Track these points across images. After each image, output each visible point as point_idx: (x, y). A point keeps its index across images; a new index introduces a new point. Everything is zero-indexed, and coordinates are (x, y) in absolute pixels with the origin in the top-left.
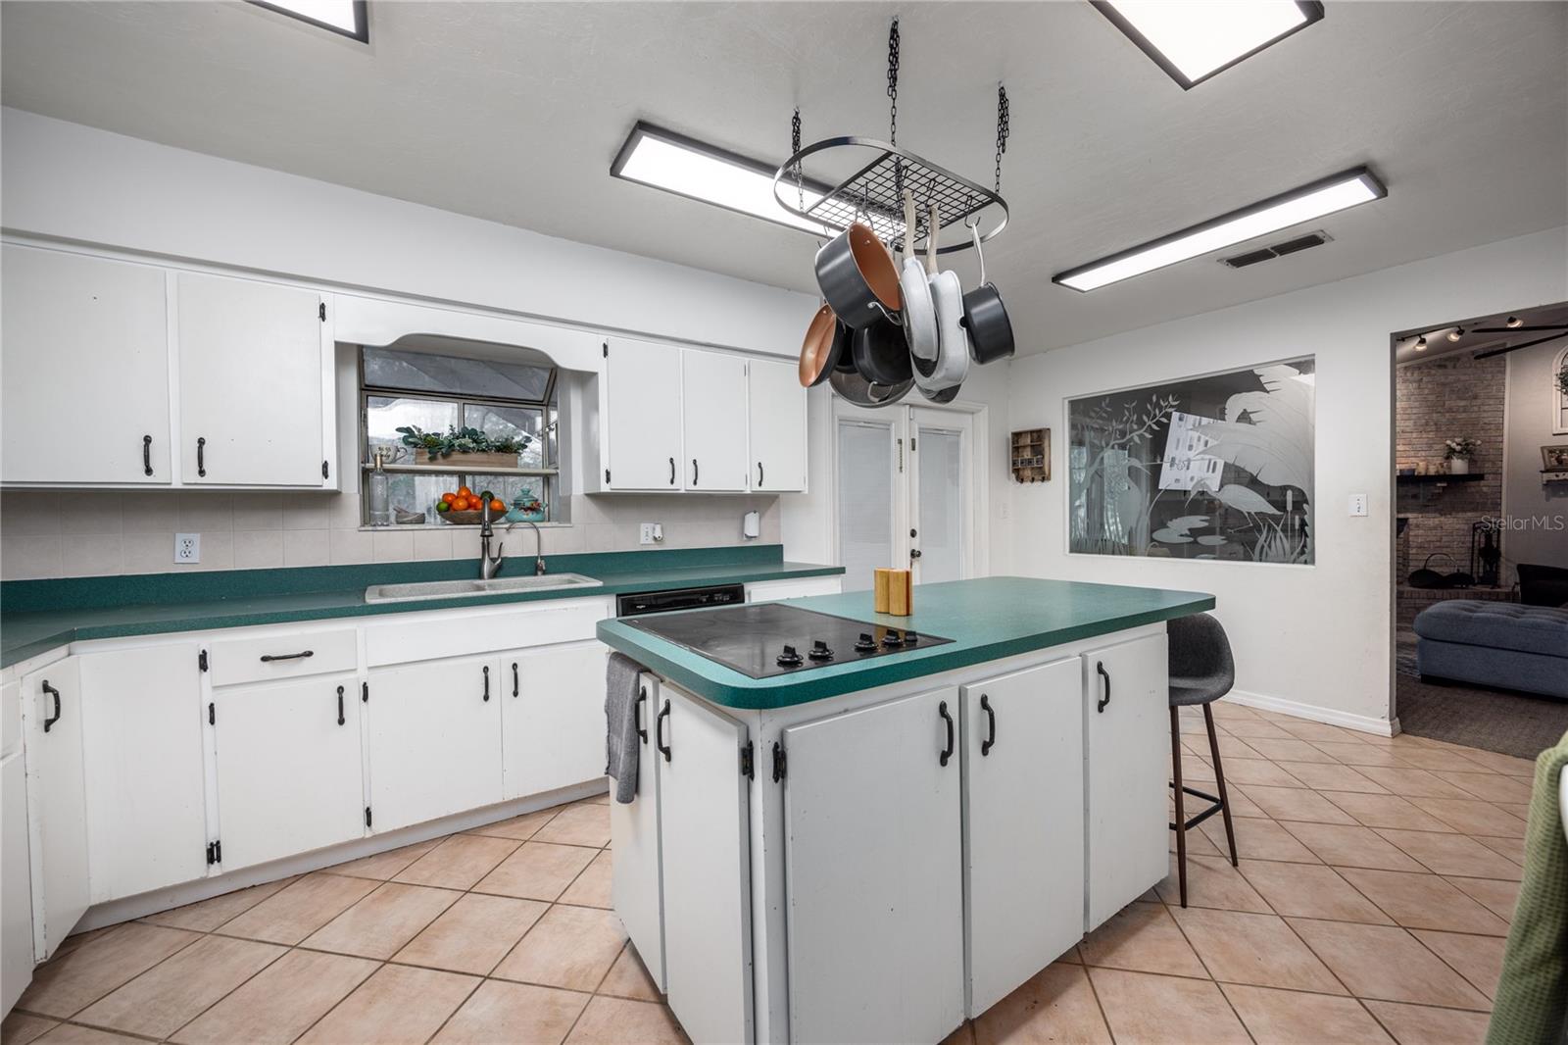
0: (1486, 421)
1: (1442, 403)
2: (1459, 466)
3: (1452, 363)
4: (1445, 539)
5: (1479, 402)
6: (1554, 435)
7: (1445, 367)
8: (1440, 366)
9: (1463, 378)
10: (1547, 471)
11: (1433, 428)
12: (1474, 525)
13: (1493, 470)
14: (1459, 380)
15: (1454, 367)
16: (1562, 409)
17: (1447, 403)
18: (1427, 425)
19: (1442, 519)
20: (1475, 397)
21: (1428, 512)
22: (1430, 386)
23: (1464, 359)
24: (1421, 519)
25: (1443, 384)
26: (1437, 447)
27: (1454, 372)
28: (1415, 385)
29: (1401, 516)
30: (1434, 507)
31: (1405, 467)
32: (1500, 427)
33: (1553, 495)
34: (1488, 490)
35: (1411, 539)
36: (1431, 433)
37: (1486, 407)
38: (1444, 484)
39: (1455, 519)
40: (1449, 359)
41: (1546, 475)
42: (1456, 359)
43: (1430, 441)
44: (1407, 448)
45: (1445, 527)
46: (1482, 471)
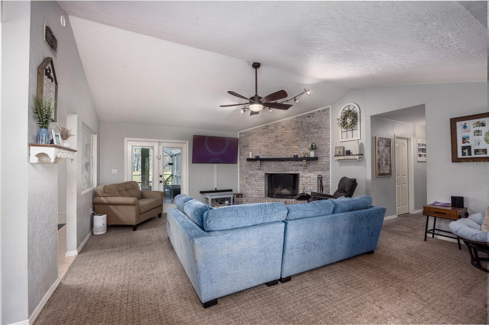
0: (324, 137)
1: (309, 130)
2: (312, 154)
3: (312, 115)
4: (311, 181)
5: (321, 130)
6: (341, 142)
7: (310, 117)
8: (308, 116)
9: (316, 121)
12: (318, 176)
13: (327, 156)
14: (314, 122)
16: (342, 132)
17: (311, 130)
18: (304, 138)
19: (310, 174)
20: (320, 128)
21: (305, 171)
22: (305, 124)
23: (316, 114)
24: (303, 174)
25: (309, 123)
26: (308, 147)
27: (313, 118)
28: (300, 123)
29: (297, 173)
30: (307, 170)
31: (297, 154)
32: (329, 139)
33: (341, 165)
34: (324, 163)
35: (300, 181)
36: (306, 141)
37: (324, 131)
38: (305, 161)
39: (313, 174)
40: (311, 114)
41: (336, 157)
42: (313, 114)
43: (306, 145)
44: (298, 147)
45: (311, 177)
46: (321, 156)
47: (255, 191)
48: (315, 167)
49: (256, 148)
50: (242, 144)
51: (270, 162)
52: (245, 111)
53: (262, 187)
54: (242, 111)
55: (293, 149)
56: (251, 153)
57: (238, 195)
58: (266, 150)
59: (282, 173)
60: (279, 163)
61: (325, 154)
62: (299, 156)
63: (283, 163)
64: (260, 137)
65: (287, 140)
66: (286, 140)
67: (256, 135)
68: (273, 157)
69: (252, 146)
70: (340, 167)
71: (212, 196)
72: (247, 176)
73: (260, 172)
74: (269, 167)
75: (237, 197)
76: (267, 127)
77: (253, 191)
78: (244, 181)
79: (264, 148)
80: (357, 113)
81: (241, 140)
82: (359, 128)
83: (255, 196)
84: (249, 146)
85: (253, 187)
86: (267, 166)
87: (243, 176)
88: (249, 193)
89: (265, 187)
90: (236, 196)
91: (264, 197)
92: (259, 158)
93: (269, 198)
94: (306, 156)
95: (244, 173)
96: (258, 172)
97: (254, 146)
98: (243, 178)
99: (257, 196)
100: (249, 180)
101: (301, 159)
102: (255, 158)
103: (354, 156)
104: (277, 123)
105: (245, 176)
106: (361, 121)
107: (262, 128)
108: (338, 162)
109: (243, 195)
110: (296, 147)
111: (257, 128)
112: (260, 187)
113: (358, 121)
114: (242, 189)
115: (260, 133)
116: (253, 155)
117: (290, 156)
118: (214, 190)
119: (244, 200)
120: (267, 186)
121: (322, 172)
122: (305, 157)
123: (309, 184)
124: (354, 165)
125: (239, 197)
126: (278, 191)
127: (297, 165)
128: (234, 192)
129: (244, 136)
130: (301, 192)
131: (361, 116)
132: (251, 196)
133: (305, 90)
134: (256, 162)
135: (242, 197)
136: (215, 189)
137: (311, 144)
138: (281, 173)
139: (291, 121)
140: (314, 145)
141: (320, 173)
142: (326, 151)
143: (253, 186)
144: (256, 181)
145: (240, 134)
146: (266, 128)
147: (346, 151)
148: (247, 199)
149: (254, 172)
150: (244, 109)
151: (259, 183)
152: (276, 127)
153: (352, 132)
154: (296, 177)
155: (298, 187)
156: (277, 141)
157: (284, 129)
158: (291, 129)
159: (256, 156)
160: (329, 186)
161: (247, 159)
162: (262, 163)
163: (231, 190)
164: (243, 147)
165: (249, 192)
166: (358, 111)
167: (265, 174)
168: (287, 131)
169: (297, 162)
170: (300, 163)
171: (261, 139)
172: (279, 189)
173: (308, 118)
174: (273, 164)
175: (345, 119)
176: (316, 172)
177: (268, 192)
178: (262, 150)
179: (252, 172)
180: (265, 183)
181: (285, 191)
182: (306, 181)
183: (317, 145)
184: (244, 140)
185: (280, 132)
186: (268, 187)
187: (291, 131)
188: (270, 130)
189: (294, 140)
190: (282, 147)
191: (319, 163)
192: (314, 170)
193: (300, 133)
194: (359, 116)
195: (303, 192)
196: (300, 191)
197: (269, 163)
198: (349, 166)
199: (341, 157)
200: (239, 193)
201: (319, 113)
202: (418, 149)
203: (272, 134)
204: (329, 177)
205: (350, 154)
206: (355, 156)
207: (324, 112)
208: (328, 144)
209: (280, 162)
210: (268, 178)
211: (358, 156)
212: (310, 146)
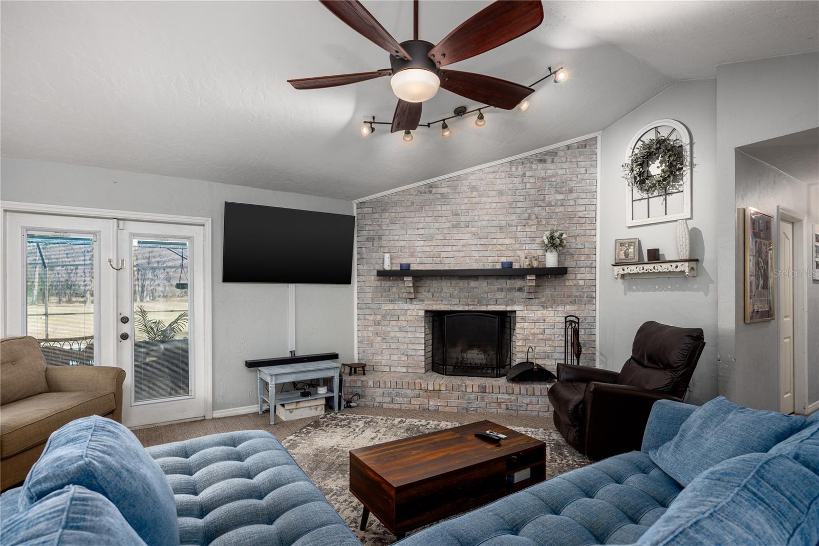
0: (581, 214)
1: (542, 197)
2: (551, 260)
4: (547, 331)
5: (574, 196)
6: (629, 227)
7: (545, 161)
8: (540, 161)
9: (560, 172)
10: (616, 264)
11: (535, 221)
12: (566, 318)
13: (588, 264)
14: (557, 175)
15: (553, 162)
16: (633, 201)
17: (547, 197)
18: (529, 219)
19: (545, 312)
20: (571, 191)
21: (532, 305)
22: (532, 180)
23: (561, 154)
24: (526, 312)
25: (543, 178)
26: (538, 240)
27: (552, 166)
28: (519, 179)
29: (509, 308)
30: (537, 300)
31: (509, 260)
32: (593, 221)
33: (629, 289)
34: (581, 283)
35: (517, 331)
36: (533, 227)
37: (582, 200)
38: (533, 277)
39: (553, 312)
40: (548, 153)
41: (616, 268)
42: (554, 153)
43: (533, 235)
44: (513, 241)
45: (547, 320)
46: (574, 264)
47: (400, 357)
48: (556, 293)
49: (402, 243)
50: (365, 233)
51: (440, 281)
52: (373, 130)
53: (416, 347)
54: (365, 130)
55: (498, 246)
56: (387, 256)
57: (353, 369)
58: (428, 249)
59: (471, 308)
60: (463, 284)
61: (583, 259)
62: (516, 266)
63: (473, 283)
64: (413, 214)
65: (484, 223)
66: (480, 224)
67: (401, 208)
68: (446, 268)
69: (392, 238)
70: (625, 295)
71: (280, 377)
72: (379, 317)
73: (412, 307)
74: (435, 294)
75: (350, 374)
76: (431, 187)
77: (395, 358)
78: (370, 329)
79: (422, 243)
80: (681, 146)
81: (363, 222)
82: (686, 187)
83: (399, 369)
84: (384, 238)
85: (393, 346)
86: (431, 290)
87: (367, 316)
88: (384, 363)
89: (425, 347)
90: (347, 370)
91: (423, 371)
92: (409, 269)
93: (436, 375)
94: (535, 264)
95: (369, 308)
96: (406, 306)
97: (397, 237)
98: (366, 323)
99: (405, 370)
100: (384, 328)
101: (521, 274)
102: (398, 268)
103: (674, 265)
104: (459, 178)
105: (371, 318)
106: (694, 169)
107: (419, 191)
108: (620, 281)
109: (366, 368)
110: (507, 241)
111: (403, 191)
112: (410, 346)
113: (684, 169)
114: (364, 352)
115: (413, 203)
116: (394, 262)
117: (491, 264)
118: (288, 355)
119: (371, 383)
120: (431, 343)
121: (576, 307)
122: (532, 267)
123: (542, 340)
124: (669, 290)
125: (355, 372)
126: (455, 354)
127: (511, 290)
128: (343, 359)
129: (370, 210)
130: (518, 358)
131: (694, 155)
132: (387, 369)
133: (550, 69)
134: (401, 280)
135: (364, 374)
136: (291, 352)
137: (548, 233)
138: (467, 308)
139: (493, 172)
140: (557, 234)
141: (570, 309)
142: (587, 251)
143: (395, 345)
144: (400, 331)
145: (361, 205)
146: (427, 190)
147: (649, 251)
148: (377, 379)
149: (396, 307)
150: (371, 123)
151: (409, 335)
152: (454, 188)
153: (666, 199)
154: (505, 320)
155: (510, 347)
156: (457, 226)
157: (475, 194)
158: (494, 192)
159: (401, 265)
160: (592, 343)
161: (378, 272)
162: (418, 284)
163: (334, 357)
164: (367, 240)
165: (382, 359)
166: (685, 140)
167: (426, 312)
168: (484, 200)
169: (509, 282)
170: (519, 283)
171: (415, 220)
172: (458, 349)
173: (540, 166)
174: (447, 286)
175: (645, 165)
176: (561, 308)
177: (433, 359)
178: (418, 249)
179: (391, 306)
180: (425, 335)
181: (475, 356)
182: (532, 332)
183: (564, 236)
184: (369, 222)
185: (466, 200)
186: (433, 345)
187: (496, 199)
188: (439, 196)
189: (502, 222)
190: (471, 242)
191: (567, 283)
192: (554, 302)
193: (519, 205)
194: (687, 154)
195: (525, 360)
196: (519, 355)
197: (435, 284)
198: (655, 290)
199: (633, 267)
200: (356, 361)
201: (569, 152)
202: (814, 249)
203: (444, 208)
204: (595, 320)
205: (659, 260)
206: (679, 264)
207: (581, 150)
208: (593, 232)
209: (466, 282)
210: (433, 322)
211: (687, 264)
212: (545, 237)
